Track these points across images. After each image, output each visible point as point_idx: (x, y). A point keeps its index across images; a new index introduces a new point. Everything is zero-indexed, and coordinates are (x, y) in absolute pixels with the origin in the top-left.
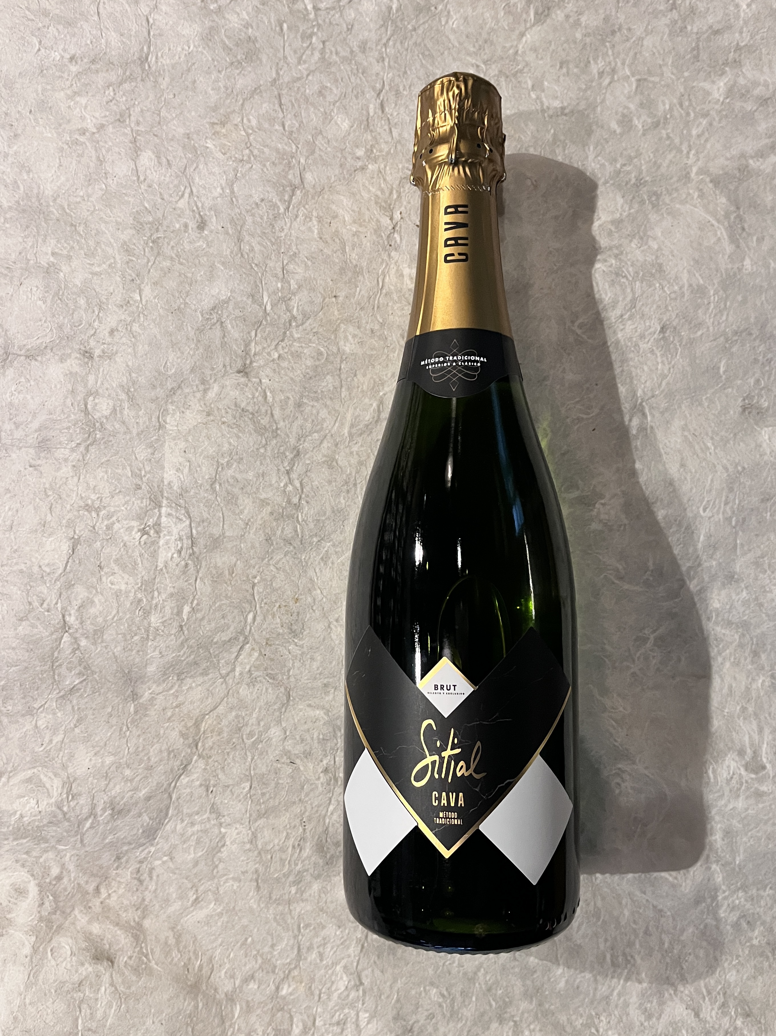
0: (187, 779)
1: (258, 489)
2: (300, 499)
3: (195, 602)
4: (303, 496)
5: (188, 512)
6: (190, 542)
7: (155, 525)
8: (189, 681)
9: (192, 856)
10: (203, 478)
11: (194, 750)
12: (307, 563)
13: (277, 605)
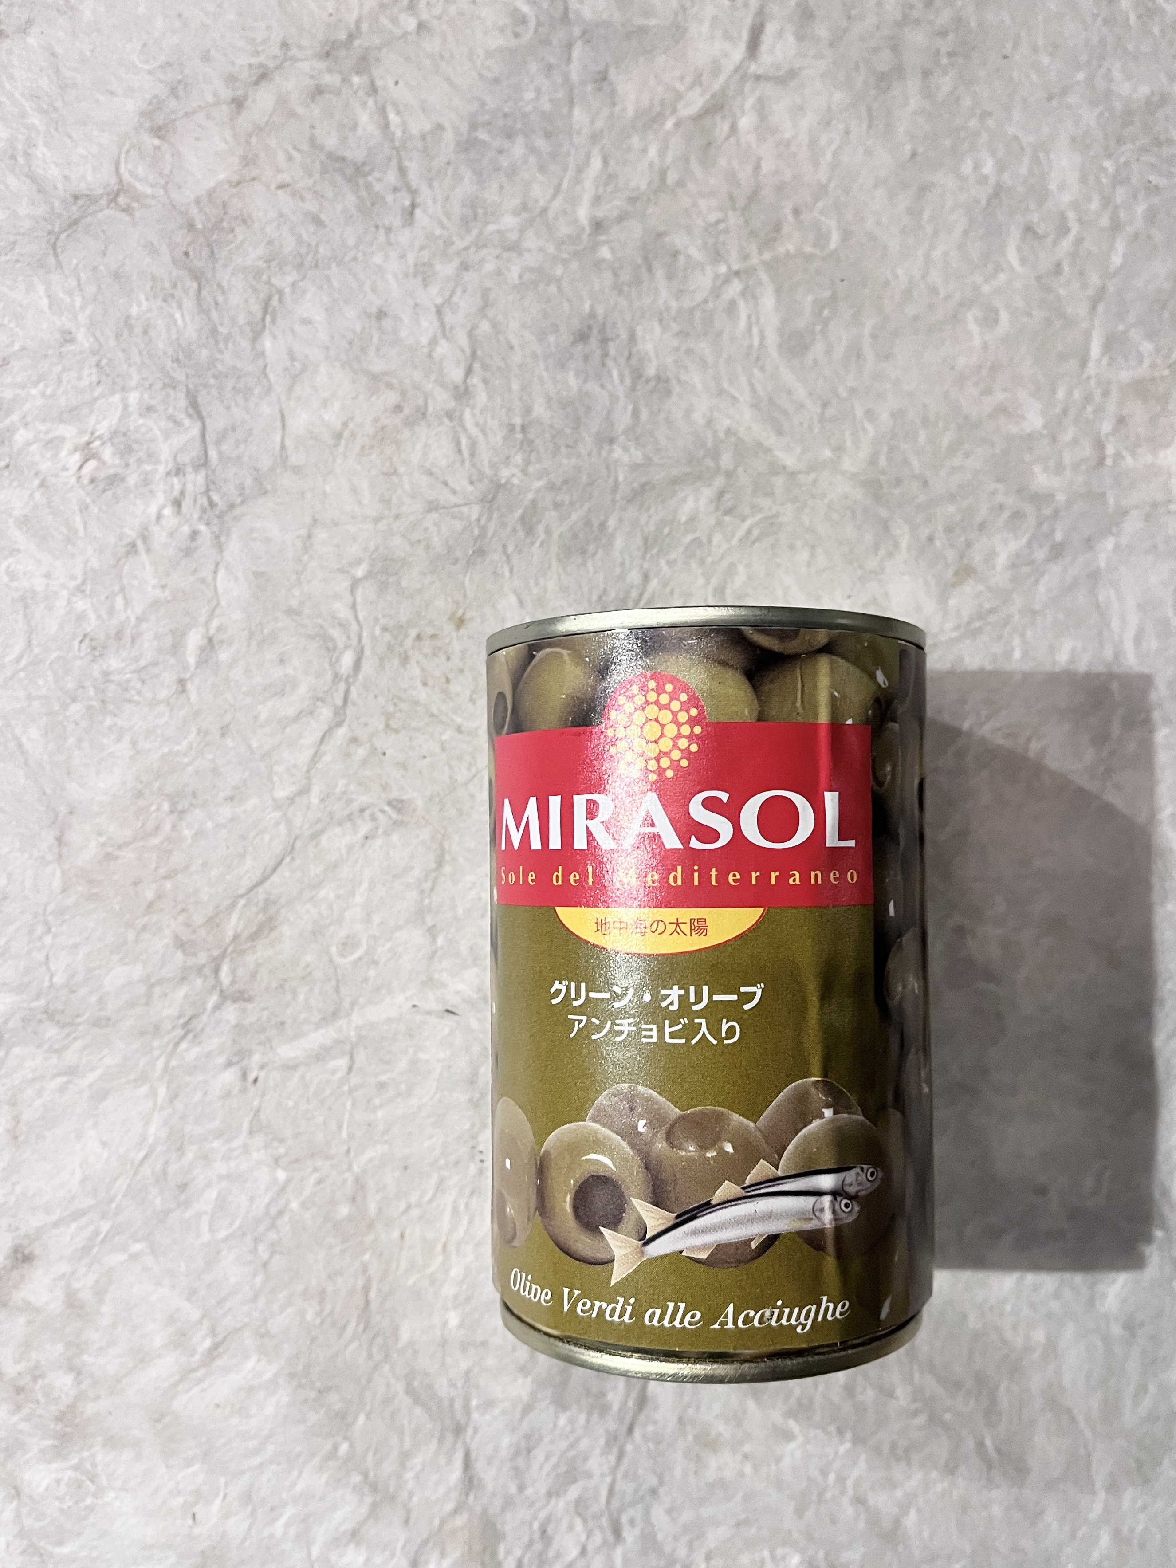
0: (194, 1052)
1: (363, 350)
2: (469, 371)
3: (215, 624)
4: (477, 366)
5: (194, 404)
6: (200, 478)
7: (115, 433)
8: (198, 814)
9: (206, 1237)
10: (233, 320)
11: (211, 981)
12: (483, 529)
13: (413, 633)
